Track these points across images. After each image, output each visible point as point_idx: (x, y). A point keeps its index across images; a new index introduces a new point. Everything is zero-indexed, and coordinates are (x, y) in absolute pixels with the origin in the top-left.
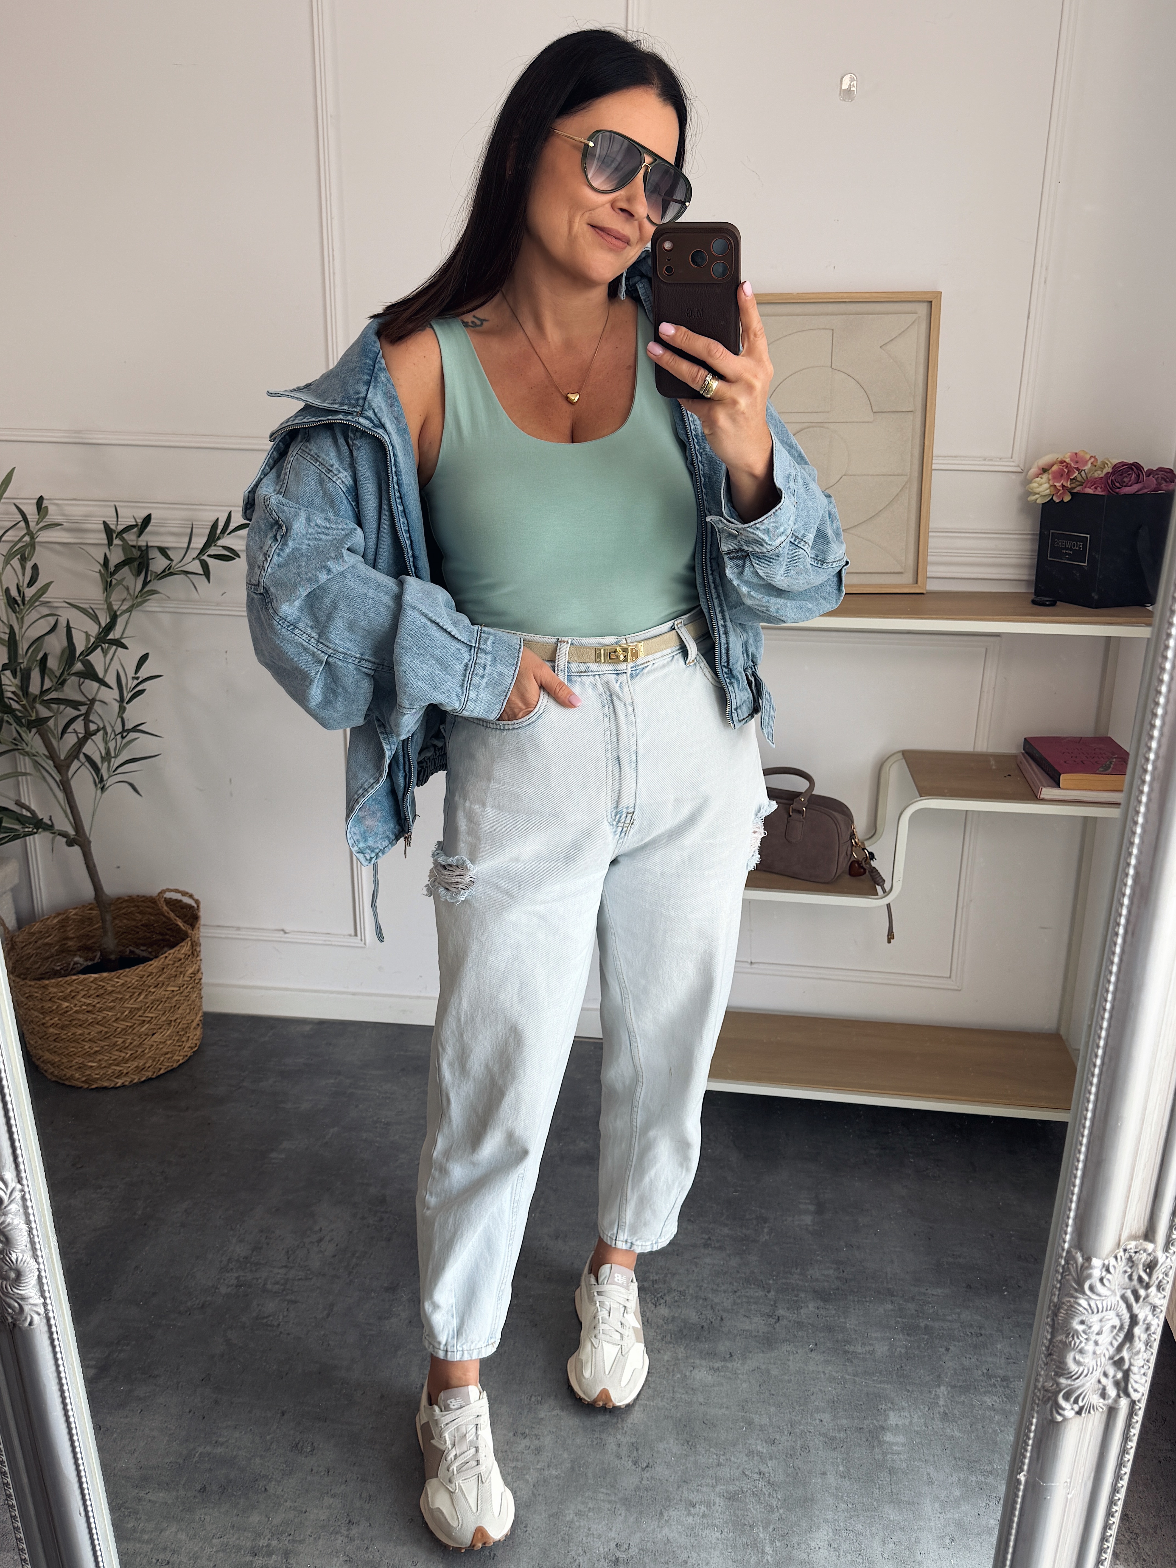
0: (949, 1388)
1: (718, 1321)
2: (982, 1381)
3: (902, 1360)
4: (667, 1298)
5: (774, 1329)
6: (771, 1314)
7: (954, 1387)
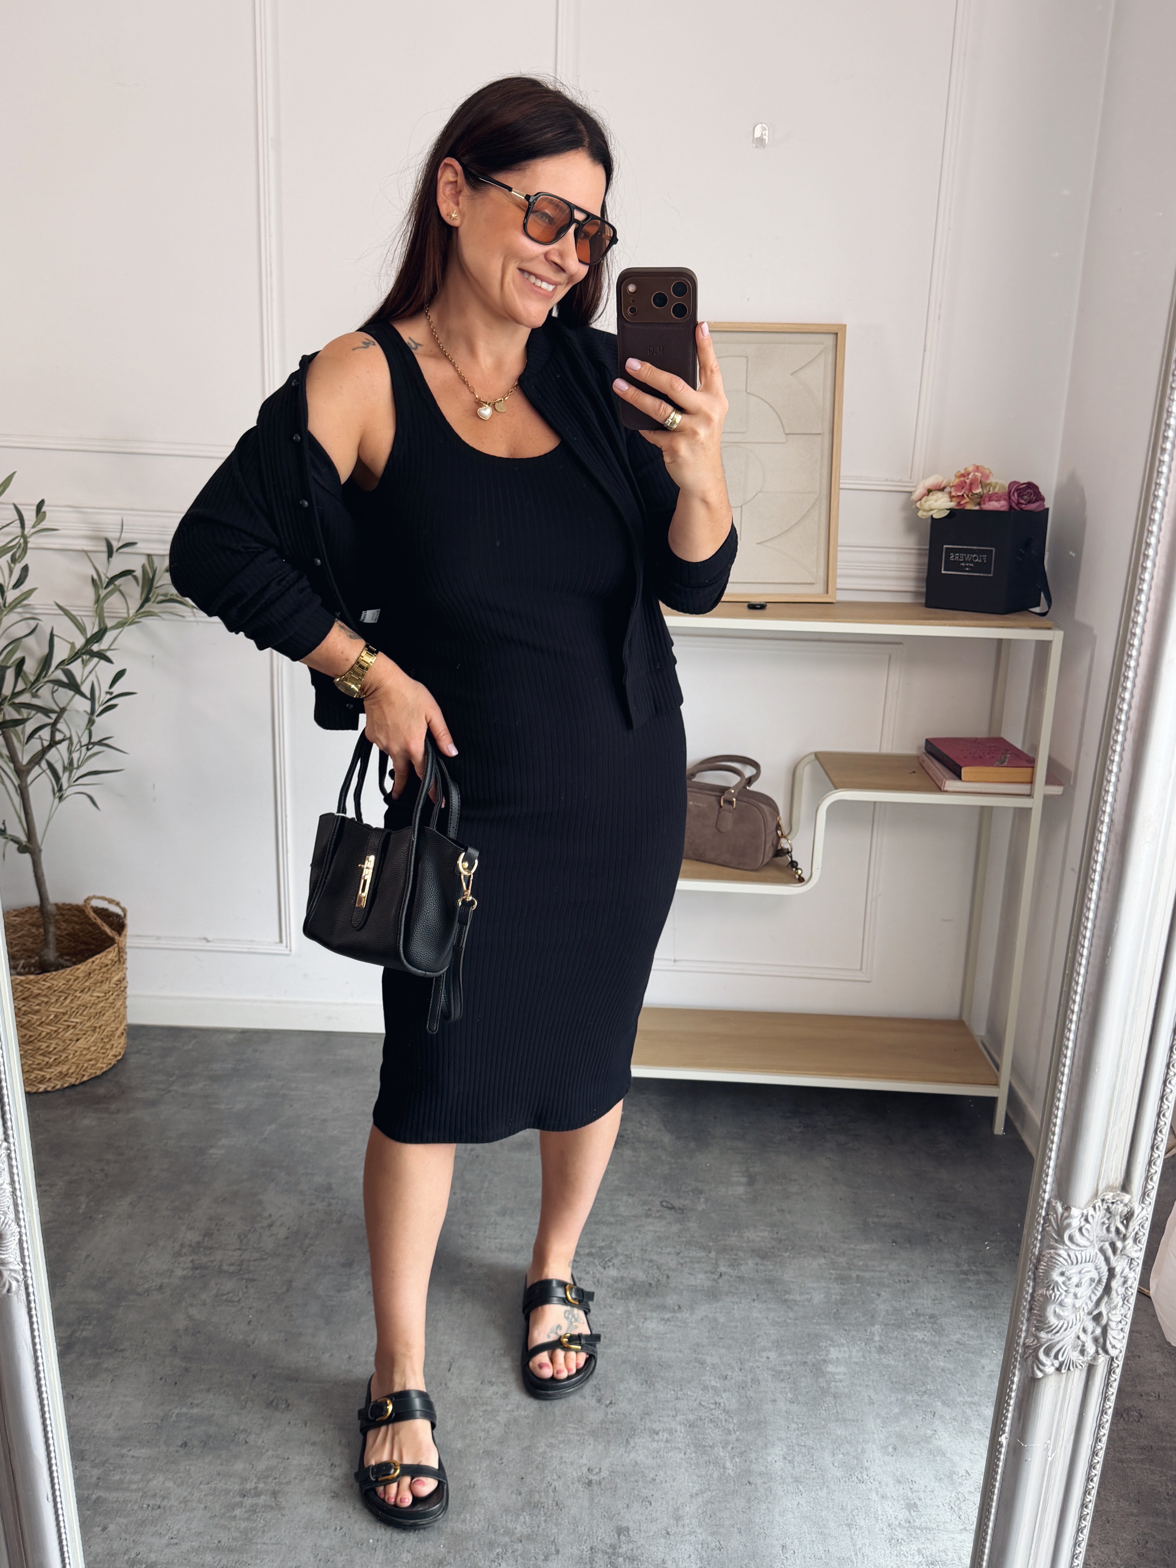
0: (883, 1327)
1: (664, 1280)
2: (912, 1319)
3: (837, 1305)
4: (615, 1261)
5: (718, 1283)
6: (713, 1271)
7: (886, 1325)
